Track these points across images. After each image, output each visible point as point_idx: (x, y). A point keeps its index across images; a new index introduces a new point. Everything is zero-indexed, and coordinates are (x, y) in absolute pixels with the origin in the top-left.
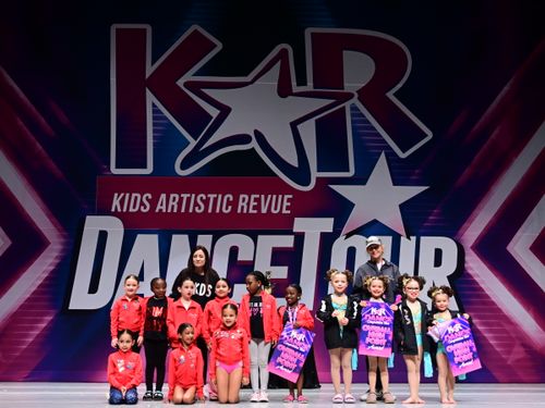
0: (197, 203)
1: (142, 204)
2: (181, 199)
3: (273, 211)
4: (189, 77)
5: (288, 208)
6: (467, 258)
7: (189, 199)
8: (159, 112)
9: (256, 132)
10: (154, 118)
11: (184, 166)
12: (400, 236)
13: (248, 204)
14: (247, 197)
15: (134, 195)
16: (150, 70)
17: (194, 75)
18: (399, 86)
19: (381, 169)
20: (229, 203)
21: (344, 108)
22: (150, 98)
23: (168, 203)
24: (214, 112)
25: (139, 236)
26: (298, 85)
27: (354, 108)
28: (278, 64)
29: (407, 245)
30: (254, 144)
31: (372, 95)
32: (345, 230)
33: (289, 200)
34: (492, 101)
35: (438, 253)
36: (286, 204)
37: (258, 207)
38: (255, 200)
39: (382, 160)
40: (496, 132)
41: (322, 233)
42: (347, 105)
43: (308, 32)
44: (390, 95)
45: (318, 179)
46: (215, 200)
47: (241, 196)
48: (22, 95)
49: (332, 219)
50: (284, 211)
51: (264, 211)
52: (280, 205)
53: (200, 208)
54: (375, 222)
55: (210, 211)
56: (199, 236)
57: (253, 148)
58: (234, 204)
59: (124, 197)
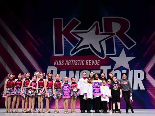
0: (75, 63)
1: (62, 63)
2: (71, 62)
3: (95, 64)
4: (73, 31)
5: (99, 63)
6: (147, 76)
7: (73, 62)
8: (66, 40)
9: (90, 44)
10: (64, 41)
11: (72, 53)
12: (129, 70)
13: (89, 62)
14: (88, 61)
15: (60, 61)
16: (63, 29)
17: (74, 30)
18: (127, 31)
19: (123, 53)
20: (83, 62)
21: (113, 37)
22: (63, 36)
23: (68, 63)
24: (79, 39)
25: (61, 71)
26: (101, 32)
27: (115, 37)
28: (95, 26)
29: (130, 73)
30: (90, 47)
31: (120, 34)
32: (114, 69)
33: (99, 61)
34: (153, 34)
35: (139, 74)
36: (98, 62)
37: (91, 63)
38: (90, 61)
39: (123, 50)
40: (154, 42)
41: (108, 70)
42: (114, 36)
43: (103, 18)
44: (125, 33)
45: (106, 56)
46: (80, 62)
47: (87, 61)
48: (32, 37)
49: (110, 66)
50: (98, 64)
51: (93, 64)
52: (97, 62)
53: (76, 64)
54: (122, 66)
55: (79, 64)
56: (76, 71)
57: (89, 48)
58: (85, 63)
59: (57, 61)
